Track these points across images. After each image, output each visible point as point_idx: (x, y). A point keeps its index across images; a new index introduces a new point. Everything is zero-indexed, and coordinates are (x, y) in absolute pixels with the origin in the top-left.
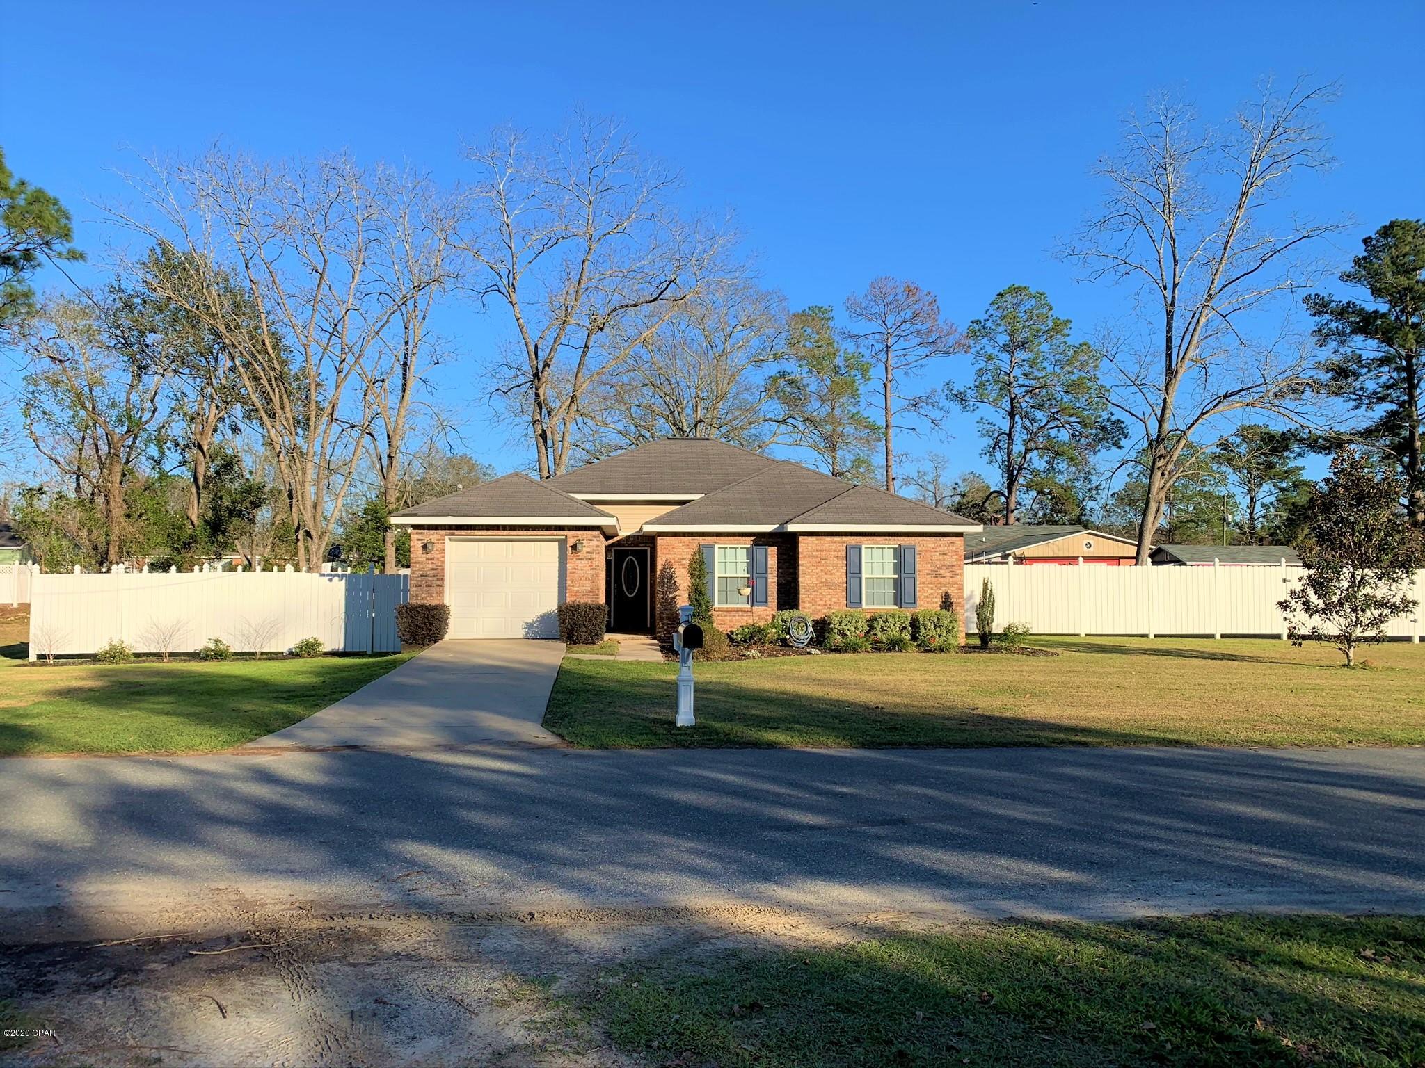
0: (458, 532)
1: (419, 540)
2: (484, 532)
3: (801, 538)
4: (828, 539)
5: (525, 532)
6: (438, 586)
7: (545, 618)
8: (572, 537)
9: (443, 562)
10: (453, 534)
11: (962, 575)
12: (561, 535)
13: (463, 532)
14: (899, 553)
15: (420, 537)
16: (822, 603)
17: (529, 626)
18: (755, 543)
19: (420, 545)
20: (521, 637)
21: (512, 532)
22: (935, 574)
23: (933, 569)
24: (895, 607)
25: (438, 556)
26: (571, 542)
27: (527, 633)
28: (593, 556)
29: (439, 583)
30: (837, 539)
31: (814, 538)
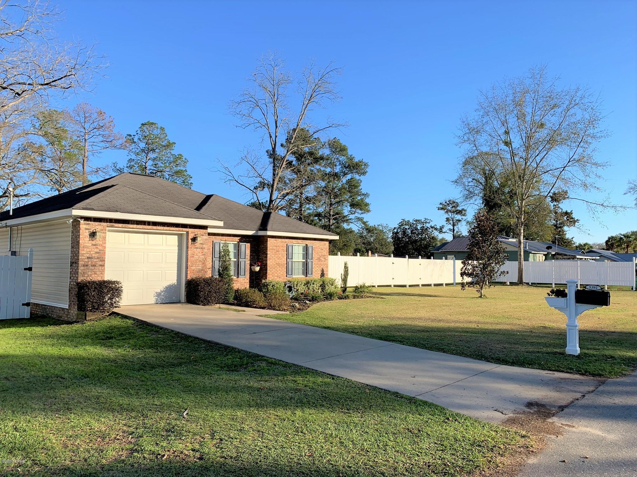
0: (116, 225)
1: (86, 229)
2: (135, 226)
3: (269, 239)
4: (280, 240)
5: (162, 228)
6: (101, 265)
7: (169, 289)
8: (192, 232)
9: (105, 247)
10: (112, 226)
11: (328, 260)
12: (183, 231)
13: (120, 225)
14: (306, 248)
15: (87, 227)
16: (276, 275)
17: (158, 295)
18: (241, 241)
19: (87, 234)
20: (153, 302)
21: (155, 227)
22: (319, 259)
23: (318, 257)
24: (303, 276)
25: (101, 243)
26: (191, 236)
27: (157, 300)
28: (204, 246)
29: (101, 263)
30: (283, 240)
31: (274, 239)
